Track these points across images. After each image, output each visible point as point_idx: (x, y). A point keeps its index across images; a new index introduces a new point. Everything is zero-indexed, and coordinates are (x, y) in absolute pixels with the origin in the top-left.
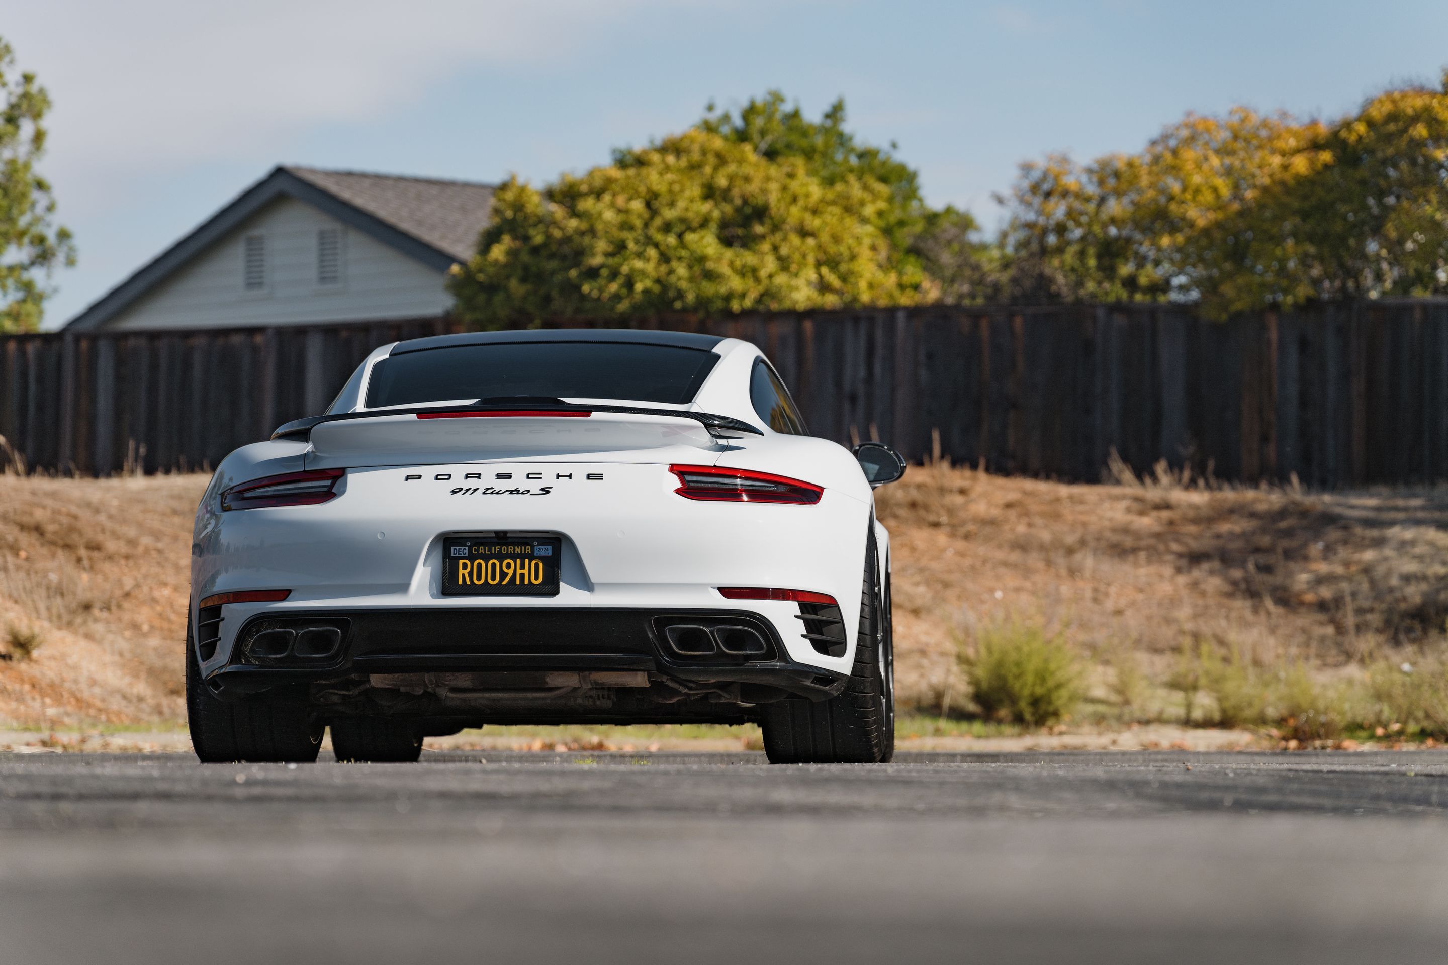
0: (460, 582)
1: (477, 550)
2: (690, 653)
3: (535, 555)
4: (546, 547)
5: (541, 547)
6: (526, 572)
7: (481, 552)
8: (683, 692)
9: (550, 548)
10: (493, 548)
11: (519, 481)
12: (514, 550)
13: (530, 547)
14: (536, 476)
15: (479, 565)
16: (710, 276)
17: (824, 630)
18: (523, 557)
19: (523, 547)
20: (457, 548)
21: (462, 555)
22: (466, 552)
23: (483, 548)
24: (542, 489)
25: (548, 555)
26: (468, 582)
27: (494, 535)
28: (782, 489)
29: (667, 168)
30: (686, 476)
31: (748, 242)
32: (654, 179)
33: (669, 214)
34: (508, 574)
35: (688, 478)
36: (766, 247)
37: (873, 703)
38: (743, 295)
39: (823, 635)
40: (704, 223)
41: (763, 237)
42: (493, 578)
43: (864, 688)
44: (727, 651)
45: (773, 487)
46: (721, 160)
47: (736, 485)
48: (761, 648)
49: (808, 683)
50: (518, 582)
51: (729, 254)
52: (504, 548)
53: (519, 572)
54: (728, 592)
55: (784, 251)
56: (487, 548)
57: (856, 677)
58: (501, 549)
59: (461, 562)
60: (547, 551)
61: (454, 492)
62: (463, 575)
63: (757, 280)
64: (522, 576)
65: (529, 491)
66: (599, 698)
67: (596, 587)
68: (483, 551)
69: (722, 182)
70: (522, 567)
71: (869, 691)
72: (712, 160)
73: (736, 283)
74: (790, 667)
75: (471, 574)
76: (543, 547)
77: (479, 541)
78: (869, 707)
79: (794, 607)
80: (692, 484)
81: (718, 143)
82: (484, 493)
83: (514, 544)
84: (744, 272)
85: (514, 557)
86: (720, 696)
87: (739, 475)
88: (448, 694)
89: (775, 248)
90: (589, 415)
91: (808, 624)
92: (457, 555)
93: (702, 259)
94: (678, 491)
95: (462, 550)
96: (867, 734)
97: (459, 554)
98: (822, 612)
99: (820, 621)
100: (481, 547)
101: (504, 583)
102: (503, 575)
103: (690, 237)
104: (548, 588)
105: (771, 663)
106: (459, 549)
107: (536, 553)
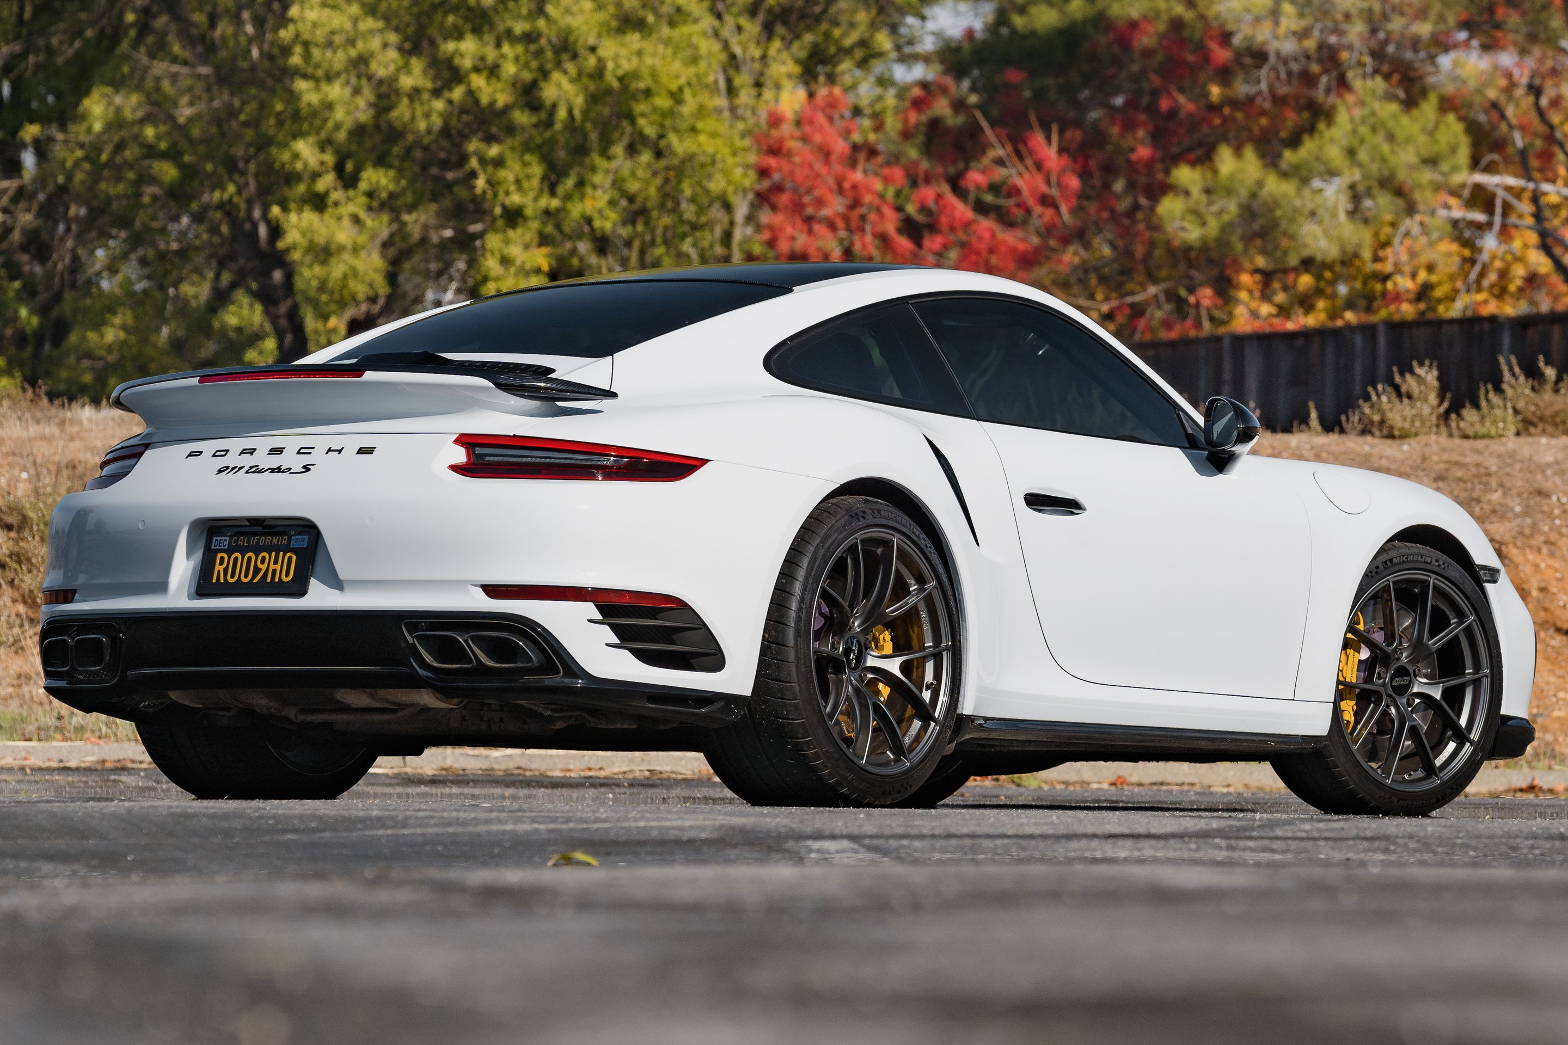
0: (214, 581)
1: (236, 542)
3: (291, 546)
4: (303, 537)
5: (296, 537)
6: (278, 567)
7: (241, 544)
10: (253, 538)
12: (272, 541)
13: (287, 537)
15: (236, 558)
17: (674, 637)
18: (277, 549)
19: (281, 538)
20: (219, 538)
21: (221, 548)
22: (226, 543)
23: (242, 538)
24: (304, 467)
25: (302, 547)
26: (222, 581)
30: (476, 448)
34: (260, 570)
35: (478, 450)
39: (674, 644)
42: (246, 575)
43: (787, 714)
44: (490, 663)
49: (639, 705)
50: (269, 580)
52: (263, 539)
53: (272, 567)
54: (494, 591)
56: (246, 538)
58: (259, 540)
59: (219, 555)
60: (301, 542)
61: (220, 471)
62: (219, 571)
64: (274, 571)
65: (290, 469)
67: (345, 585)
68: (242, 542)
70: (276, 562)
74: (588, 684)
75: (226, 570)
76: (300, 537)
77: (242, 529)
83: (272, 534)
85: (270, 549)
90: (361, 376)
92: (217, 548)
95: (222, 542)
97: (219, 546)
98: (654, 616)
99: (653, 627)
100: (249, 537)
101: (255, 581)
102: (257, 570)
104: (297, 586)
105: (551, 679)
106: (220, 540)
107: (293, 544)
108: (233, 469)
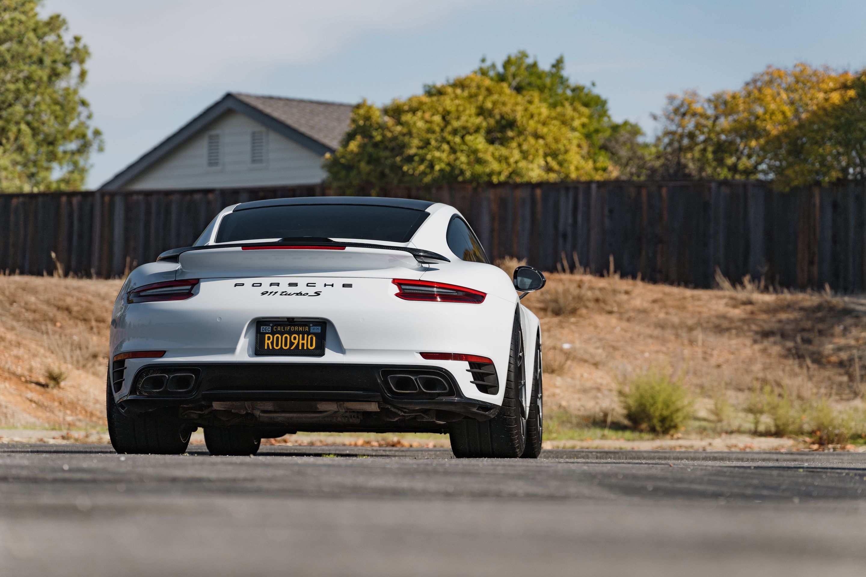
0: (266, 348)
1: (277, 329)
2: (403, 391)
3: (311, 332)
4: (318, 327)
5: (314, 327)
6: (305, 342)
7: (279, 330)
8: (401, 414)
9: (320, 328)
10: (286, 327)
11: (302, 288)
12: (298, 329)
13: (307, 327)
14: (312, 285)
15: (278, 338)
16: (479, 161)
17: (485, 378)
18: (303, 333)
19: (304, 327)
20: (265, 327)
21: (267, 332)
22: (270, 329)
23: (280, 327)
24: (316, 293)
25: (318, 332)
26: (271, 348)
27: (286, 320)
28: (461, 294)
29: (457, 97)
30: (402, 286)
31: (504, 142)
32: (448, 103)
33: (456, 124)
34: (294, 343)
35: (403, 287)
36: (514, 144)
37: (516, 422)
38: (500, 173)
39: (484, 382)
40: (477, 130)
41: (512, 138)
42: (286, 345)
43: (510, 414)
44: (425, 391)
45: (455, 293)
46: (489, 91)
47: (434, 291)
48: (445, 389)
49: (475, 410)
50: (300, 348)
51: (491, 148)
52: (293, 328)
53: (301, 342)
54: (426, 355)
55: (525, 147)
56: (282, 327)
57: (505, 407)
58: (290, 328)
59: (267, 336)
60: (318, 330)
61: (263, 294)
62: (268, 343)
63: (509, 164)
64: (303, 344)
65: (307, 294)
66: (351, 418)
67: (347, 352)
68: (280, 329)
69: (489, 105)
70: (303, 339)
71: (513, 416)
72: (483, 92)
73: (495, 166)
74: (463, 400)
75: (272, 343)
76: (316, 327)
77: (278, 323)
78: (513, 424)
79: (465, 365)
80: (406, 291)
81: (487, 82)
82: (281, 295)
83: (299, 325)
84: (501, 159)
85: (298, 333)
86: (423, 417)
87: (436, 286)
88: (260, 414)
89: (520, 145)
90: (344, 249)
91: (475, 375)
92: (264, 331)
93: (475, 152)
94: (397, 295)
95: (267, 329)
96: (512, 440)
97: (265, 331)
98: (483, 368)
99: (483, 373)
100: (278, 327)
101: (292, 348)
102: (292, 344)
103: (468, 138)
104: (318, 352)
105: (452, 398)
106: (266, 328)
107: (312, 331)
108: (271, 293)
